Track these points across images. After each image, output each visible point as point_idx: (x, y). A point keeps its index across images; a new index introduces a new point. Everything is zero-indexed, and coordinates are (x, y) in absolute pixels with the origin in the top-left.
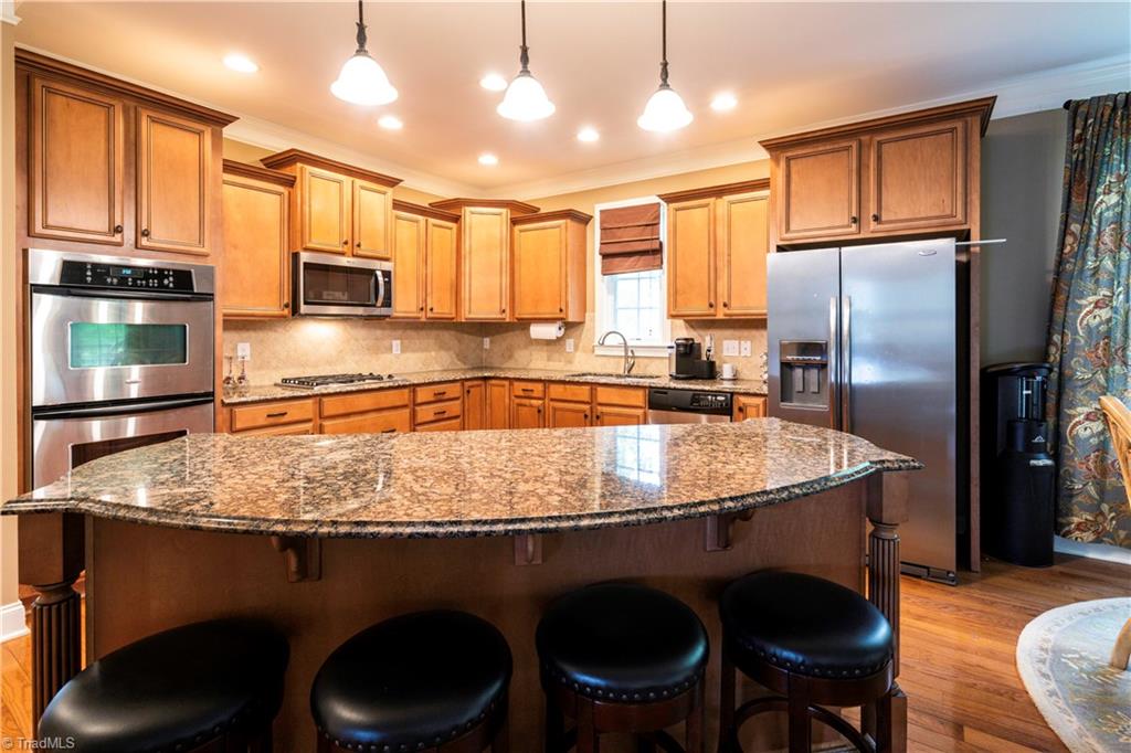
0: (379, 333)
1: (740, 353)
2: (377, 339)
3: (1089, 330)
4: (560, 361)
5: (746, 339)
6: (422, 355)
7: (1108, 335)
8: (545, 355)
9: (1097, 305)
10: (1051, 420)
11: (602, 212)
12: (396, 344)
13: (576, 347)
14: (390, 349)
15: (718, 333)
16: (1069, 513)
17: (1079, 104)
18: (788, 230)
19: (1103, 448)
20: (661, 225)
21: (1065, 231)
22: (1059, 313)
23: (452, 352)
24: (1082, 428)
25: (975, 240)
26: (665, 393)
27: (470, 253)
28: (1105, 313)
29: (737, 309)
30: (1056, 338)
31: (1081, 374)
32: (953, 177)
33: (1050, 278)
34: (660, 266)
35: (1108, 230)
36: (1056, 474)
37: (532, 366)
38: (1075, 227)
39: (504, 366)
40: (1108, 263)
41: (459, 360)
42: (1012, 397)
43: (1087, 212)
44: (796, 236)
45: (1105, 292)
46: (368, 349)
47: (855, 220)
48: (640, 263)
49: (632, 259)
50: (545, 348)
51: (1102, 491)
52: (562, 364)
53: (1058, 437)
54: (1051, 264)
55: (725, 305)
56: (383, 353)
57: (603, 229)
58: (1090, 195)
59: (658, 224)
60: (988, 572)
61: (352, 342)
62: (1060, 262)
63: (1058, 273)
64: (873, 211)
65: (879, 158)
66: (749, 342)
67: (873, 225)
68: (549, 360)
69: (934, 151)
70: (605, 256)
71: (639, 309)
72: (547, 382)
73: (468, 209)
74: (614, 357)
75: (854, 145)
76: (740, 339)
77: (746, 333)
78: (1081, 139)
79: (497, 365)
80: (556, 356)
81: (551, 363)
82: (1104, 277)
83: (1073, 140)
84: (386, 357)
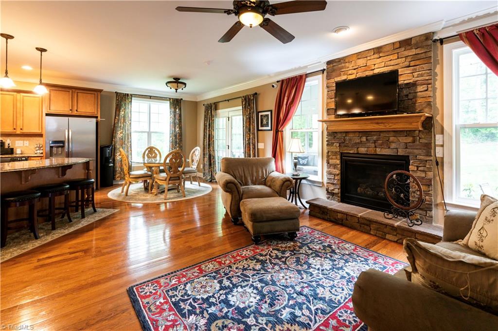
1: (24, 145)
3: (119, 138)
5: (27, 140)
7: (122, 139)
9: (121, 133)
10: (113, 157)
15: (13, 138)
16: (116, 175)
17: (118, 93)
18: (50, 109)
19: (121, 161)
21: (115, 118)
22: (114, 134)
24: (118, 158)
25: (99, 119)
28: (122, 135)
29: (25, 131)
30: (114, 140)
31: (118, 147)
32: (94, 104)
33: (113, 127)
35: (122, 119)
36: (114, 167)
38: (117, 117)
40: (122, 125)
42: (106, 153)
43: (119, 115)
44: (52, 111)
45: (122, 130)
47: (71, 110)
51: (121, 170)
53: (114, 160)
54: (113, 124)
55: (21, 129)
58: (119, 111)
60: (101, 189)
62: (114, 124)
63: (114, 126)
64: (75, 109)
65: (77, 96)
67: (75, 112)
69: (90, 97)
75: (71, 91)
76: (24, 140)
78: (118, 100)
82: (122, 128)
83: (117, 100)
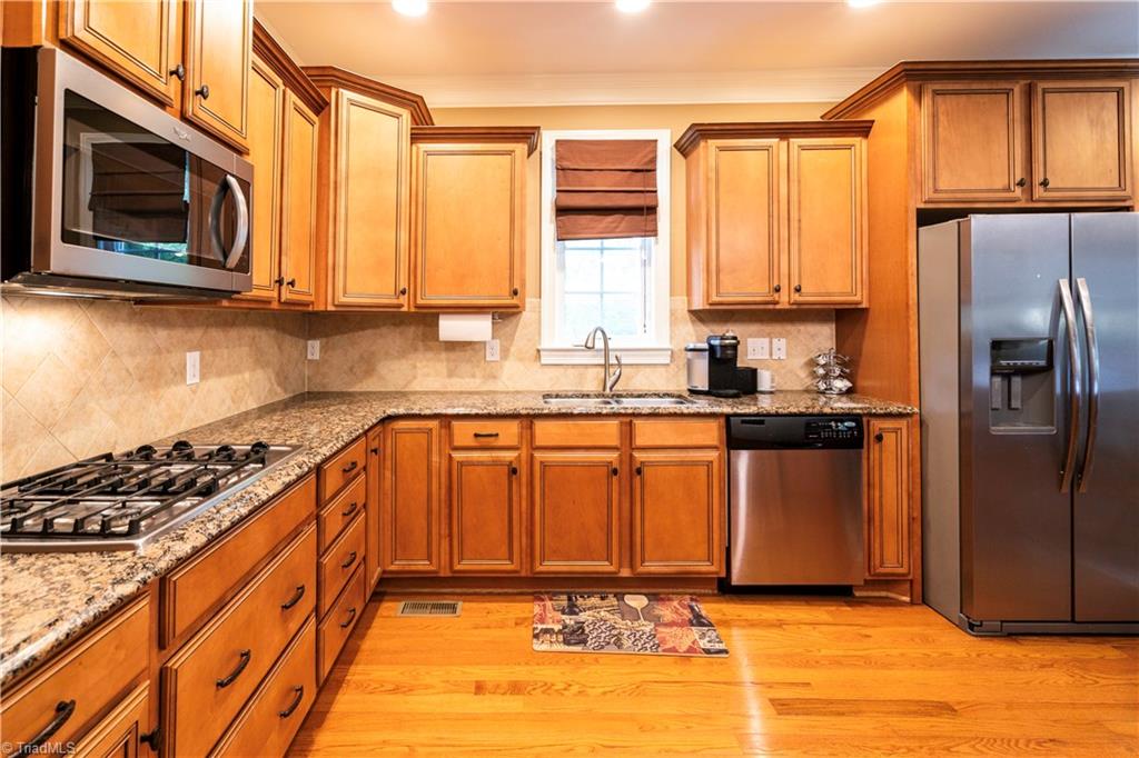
0: (162, 335)
1: (771, 355)
2: (159, 351)
4: (473, 376)
5: (780, 336)
6: (229, 381)
8: (442, 367)
11: (559, 143)
12: (193, 359)
13: (505, 353)
14: (181, 373)
15: (739, 329)
18: (935, 188)
20: (658, 172)
23: (270, 370)
26: (762, 422)
27: (347, 178)
29: (810, 295)
34: (653, 232)
37: (416, 386)
39: (357, 388)
41: (279, 385)
44: (946, 198)
46: (141, 380)
47: (1020, 185)
48: (623, 225)
49: (610, 219)
50: (444, 355)
52: (478, 381)
55: (797, 289)
56: (168, 384)
57: (560, 169)
59: (654, 170)
61: (106, 360)
64: (1037, 176)
65: (1044, 109)
66: (783, 341)
67: (1037, 191)
68: (451, 374)
70: (561, 211)
71: (602, 294)
72: (529, 419)
73: (346, 94)
74: (574, 366)
75: (1015, 87)
76: (770, 336)
77: (778, 328)
79: (335, 387)
80: (465, 368)
81: (455, 380)
84: (176, 392)
